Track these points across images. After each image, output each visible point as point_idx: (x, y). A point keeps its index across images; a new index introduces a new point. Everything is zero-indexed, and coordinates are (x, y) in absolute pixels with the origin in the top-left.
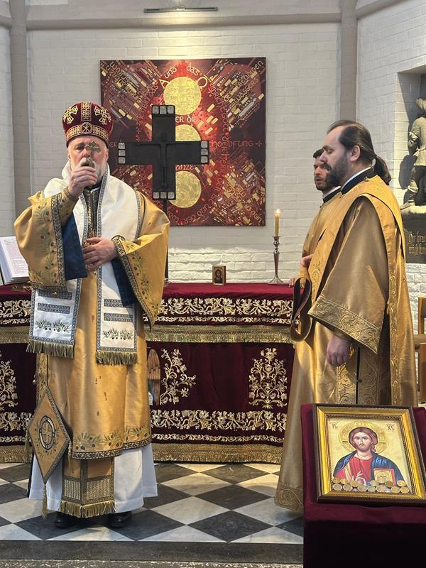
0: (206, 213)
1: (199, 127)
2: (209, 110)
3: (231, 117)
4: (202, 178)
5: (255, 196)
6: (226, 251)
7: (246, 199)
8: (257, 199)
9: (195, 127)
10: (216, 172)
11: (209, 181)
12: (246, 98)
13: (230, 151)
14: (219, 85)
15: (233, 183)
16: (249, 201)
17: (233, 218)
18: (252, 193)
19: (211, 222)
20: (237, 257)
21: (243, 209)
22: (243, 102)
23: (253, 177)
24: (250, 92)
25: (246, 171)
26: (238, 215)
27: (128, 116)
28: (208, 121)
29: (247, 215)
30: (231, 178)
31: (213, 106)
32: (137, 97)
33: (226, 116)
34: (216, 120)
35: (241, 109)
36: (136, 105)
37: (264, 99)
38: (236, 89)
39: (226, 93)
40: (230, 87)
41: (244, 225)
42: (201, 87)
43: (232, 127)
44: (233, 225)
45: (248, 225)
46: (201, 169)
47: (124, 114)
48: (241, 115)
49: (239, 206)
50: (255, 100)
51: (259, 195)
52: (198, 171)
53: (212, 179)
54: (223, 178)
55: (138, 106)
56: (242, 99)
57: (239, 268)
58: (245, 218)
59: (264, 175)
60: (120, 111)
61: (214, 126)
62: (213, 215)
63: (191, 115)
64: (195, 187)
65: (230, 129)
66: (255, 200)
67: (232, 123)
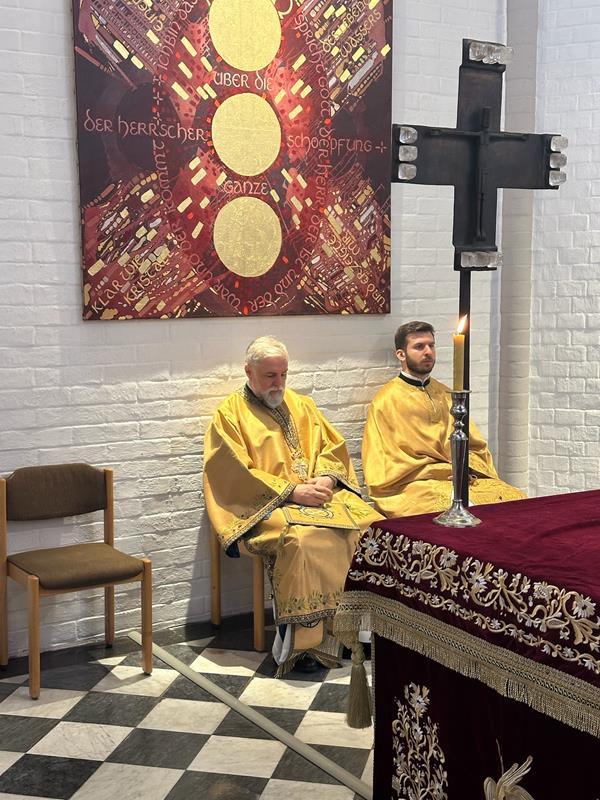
0: (291, 289)
1: (278, 100)
2: (296, 66)
3: (335, 86)
5: (374, 253)
7: (360, 261)
8: (378, 259)
11: (296, 219)
12: (361, 51)
14: (313, 14)
15: (337, 225)
16: (365, 264)
18: (369, 247)
19: (301, 308)
20: (339, 379)
21: (355, 280)
22: (356, 57)
23: (372, 216)
24: (366, 37)
25: (360, 202)
26: (346, 293)
27: (135, 60)
29: (361, 292)
30: (334, 214)
33: (326, 83)
37: (390, 54)
39: (325, 33)
41: (357, 312)
42: (281, 14)
43: (337, 107)
44: (337, 312)
45: (362, 312)
46: (282, 194)
47: (125, 54)
48: (352, 84)
49: (349, 274)
50: (375, 56)
51: (381, 251)
52: (277, 198)
53: (301, 216)
55: (155, 40)
60: (117, 45)
61: (304, 103)
62: (302, 294)
63: (262, 73)
64: (270, 237)
65: (333, 113)
66: (373, 262)
67: (338, 100)
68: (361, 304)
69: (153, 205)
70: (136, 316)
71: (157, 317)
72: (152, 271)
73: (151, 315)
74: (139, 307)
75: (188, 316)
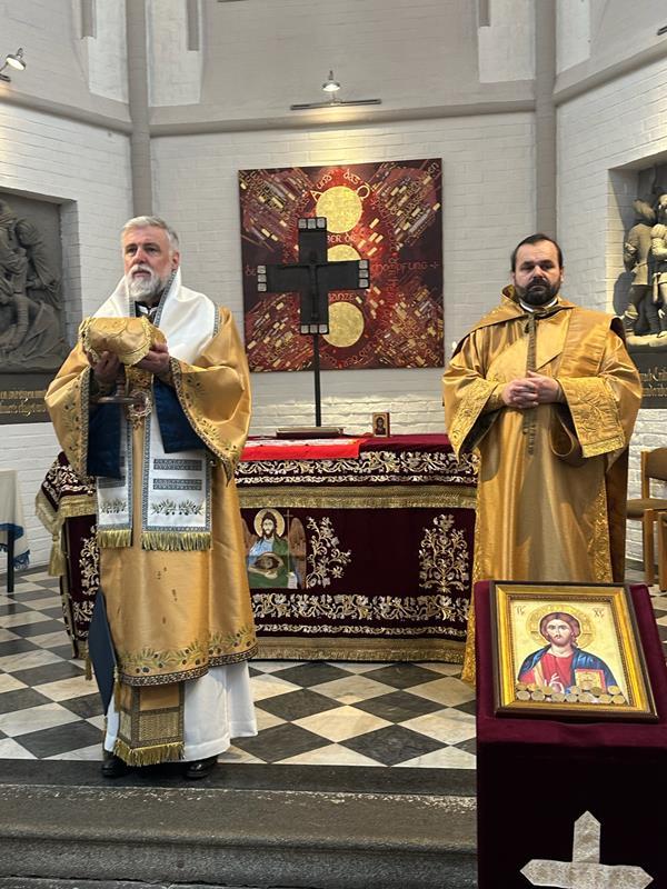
0: (370, 354)
1: (360, 246)
2: (372, 226)
3: (399, 233)
4: (365, 309)
5: (431, 330)
6: (396, 399)
7: (420, 334)
8: (434, 333)
9: (355, 247)
10: (382, 302)
11: (373, 313)
12: (418, 210)
13: (399, 275)
14: (383, 195)
15: (402, 315)
16: (423, 337)
17: (404, 358)
18: (427, 326)
19: (377, 364)
20: (408, 407)
21: (417, 347)
22: (414, 215)
23: (428, 307)
24: (422, 202)
25: (419, 299)
26: (410, 355)
27: (273, 237)
28: (371, 239)
29: (421, 354)
30: (400, 309)
31: (376, 221)
32: (284, 214)
33: (392, 232)
34: (381, 237)
35: (412, 223)
36: (282, 222)
37: (440, 209)
38: (405, 199)
39: (392, 203)
40: (398, 197)
41: (419, 366)
42: (362, 198)
43: (401, 245)
44: (404, 366)
45: (422, 366)
46: (363, 299)
47: (268, 235)
48: (411, 231)
49: (412, 343)
50: (428, 211)
51: (436, 329)
52: (360, 301)
53: (376, 310)
54: (391, 309)
55: (285, 225)
56: (413, 211)
57: (413, 420)
58: (418, 358)
59: (442, 305)
60: (264, 231)
61: (378, 246)
62: (378, 356)
63: (350, 233)
64: (355, 321)
65: (398, 249)
66: (430, 335)
67: (401, 241)
68: (422, 362)
69: (283, 311)
70: (274, 370)
71: (286, 370)
72: (282, 345)
73: (282, 369)
74: (275, 365)
75: (304, 370)
